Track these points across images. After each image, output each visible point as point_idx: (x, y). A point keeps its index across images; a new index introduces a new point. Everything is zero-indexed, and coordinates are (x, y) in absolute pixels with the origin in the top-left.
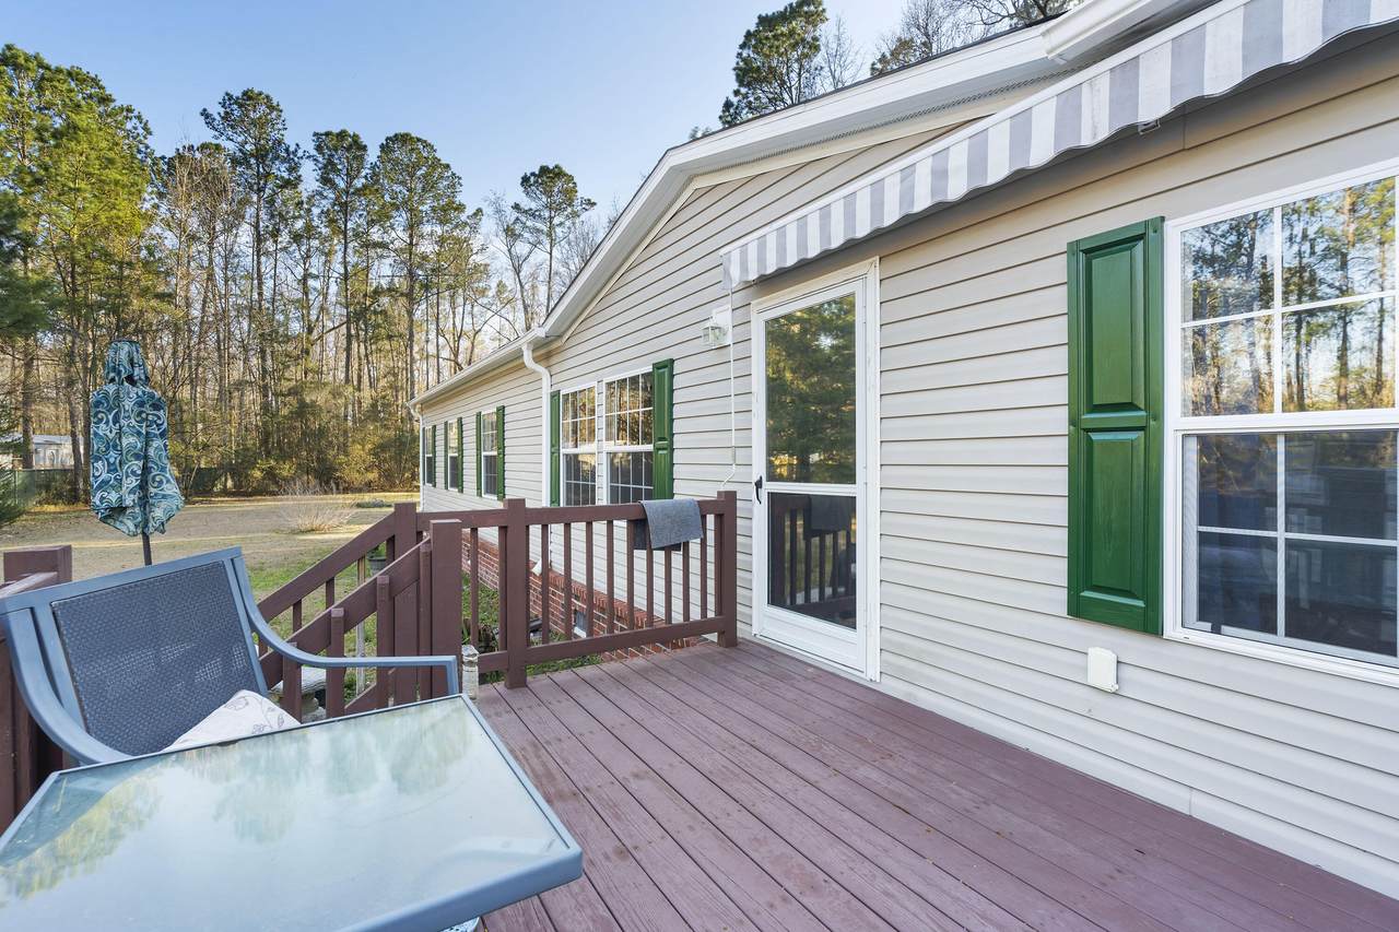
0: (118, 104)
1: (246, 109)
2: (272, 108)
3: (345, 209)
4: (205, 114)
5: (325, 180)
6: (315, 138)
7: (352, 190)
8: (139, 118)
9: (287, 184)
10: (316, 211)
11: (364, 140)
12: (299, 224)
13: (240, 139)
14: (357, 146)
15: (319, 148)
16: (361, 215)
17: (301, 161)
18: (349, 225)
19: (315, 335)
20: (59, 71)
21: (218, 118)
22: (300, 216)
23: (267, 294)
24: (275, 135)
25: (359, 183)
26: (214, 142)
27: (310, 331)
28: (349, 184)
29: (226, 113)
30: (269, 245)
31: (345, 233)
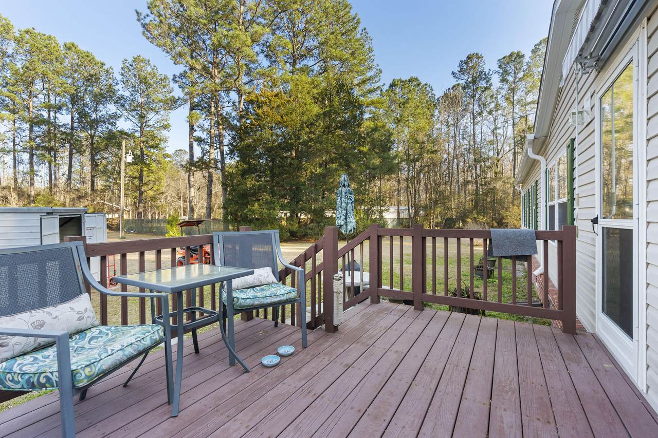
0: (423, 84)
1: (470, 63)
2: (478, 58)
3: (513, 90)
4: (453, 73)
5: (504, 80)
6: (498, 62)
7: (517, 80)
8: (429, 86)
9: (486, 89)
10: (499, 96)
11: (523, 52)
12: (493, 105)
13: (466, 78)
14: (520, 56)
15: (500, 67)
16: (522, 91)
17: (491, 76)
18: (516, 98)
19: (500, 156)
20: (406, 81)
21: (458, 73)
22: (493, 102)
23: (478, 140)
24: (480, 69)
25: (521, 75)
26: (457, 83)
27: (498, 154)
28: (515, 78)
29: (461, 69)
30: (479, 119)
31: (513, 103)
